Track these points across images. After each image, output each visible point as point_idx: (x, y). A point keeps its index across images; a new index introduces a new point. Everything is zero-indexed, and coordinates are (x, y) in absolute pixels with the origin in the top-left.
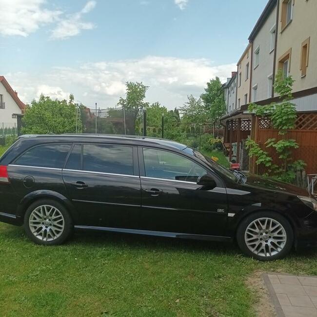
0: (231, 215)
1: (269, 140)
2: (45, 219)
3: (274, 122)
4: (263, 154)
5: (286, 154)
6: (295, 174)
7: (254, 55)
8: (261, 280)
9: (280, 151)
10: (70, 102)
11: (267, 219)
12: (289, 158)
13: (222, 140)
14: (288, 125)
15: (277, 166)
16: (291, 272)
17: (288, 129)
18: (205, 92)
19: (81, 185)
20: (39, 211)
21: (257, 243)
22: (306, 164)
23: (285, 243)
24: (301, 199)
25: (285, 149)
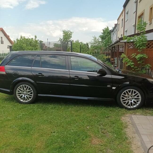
0: (114, 88)
1: (133, 54)
2: (24, 92)
3: (135, 45)
4: (130, 61)
5: (142, 61)
6: (146, 71)
7: (126, 14)
8: (128, 118)
9: (138, 59)
10: (35, 39)
11: (132, 90)
12: (143, 63)
13: (110, 57)
14: (143, 47)
15: (137, 67)
16: (143, 114)
17: (143, 49)
18: (101, 34)
19: (41, 75)
20: (21, 88)
21: (127, 102)
22: (151, 66)
23: (140, 101)
24: (149, 80)
25: (141, 59)
